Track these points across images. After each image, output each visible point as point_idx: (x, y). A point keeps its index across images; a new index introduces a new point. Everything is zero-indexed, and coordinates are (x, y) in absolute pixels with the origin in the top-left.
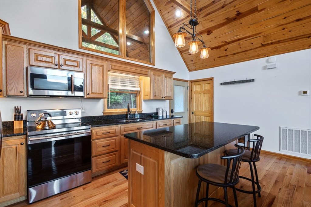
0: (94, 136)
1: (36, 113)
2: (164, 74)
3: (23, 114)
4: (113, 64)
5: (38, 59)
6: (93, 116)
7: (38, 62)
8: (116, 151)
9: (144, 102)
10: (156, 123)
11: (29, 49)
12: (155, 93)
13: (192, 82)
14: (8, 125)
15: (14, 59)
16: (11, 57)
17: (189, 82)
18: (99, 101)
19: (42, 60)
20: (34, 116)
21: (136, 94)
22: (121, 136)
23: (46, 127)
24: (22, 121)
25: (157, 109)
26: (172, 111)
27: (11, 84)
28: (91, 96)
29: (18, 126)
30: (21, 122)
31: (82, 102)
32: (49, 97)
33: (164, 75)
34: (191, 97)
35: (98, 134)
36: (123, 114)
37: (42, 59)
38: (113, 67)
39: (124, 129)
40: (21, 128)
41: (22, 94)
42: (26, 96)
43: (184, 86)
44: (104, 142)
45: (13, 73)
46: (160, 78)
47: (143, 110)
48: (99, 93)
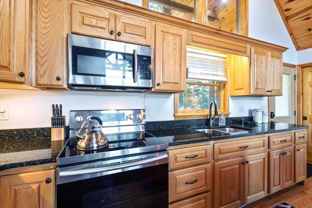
0: (172, 161)
1: (83, 116)
2: (270, 51)
3: (65, 116)
4: (194, 33)
5: (84, 23)
6: (161, 122)
7: (85, 27)
8: (207, 192)
9: (232, 99)
10: (269, 137)
11: (71, 5)
12: (257, 83)
13: (303, 67)
14: (46, 133)
15: (49, 21)
16: (44, 17)
17: (296, 67)
18: (168, 97)
19: (90, 24)
20: (79, 120)
21: (219, 86)
22: (213, 161)
23: (93, 144)
24: (63, 129)
25: (251, 112)
26: (272, 115)
27: (43, 64)
28: (163, 87)
29: (57, 135)
30: (61, 130)
31: (146, 99)
32: (101, 89)
33: (269, 53)
34: (301, 93)
35: (178, 160)
36: (202, 118)
37: (91, 22)
38: (195, 38)
39: (220, 149)
40: (60, 140)
41: (60, 83)
42: (65, 86)
43: (289, 74)
44: (188, 174)
45: (46, 45)
46: (264, 58)
47: (230, 112)
48: (173, 83)
